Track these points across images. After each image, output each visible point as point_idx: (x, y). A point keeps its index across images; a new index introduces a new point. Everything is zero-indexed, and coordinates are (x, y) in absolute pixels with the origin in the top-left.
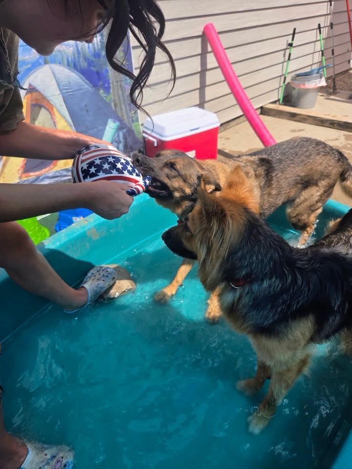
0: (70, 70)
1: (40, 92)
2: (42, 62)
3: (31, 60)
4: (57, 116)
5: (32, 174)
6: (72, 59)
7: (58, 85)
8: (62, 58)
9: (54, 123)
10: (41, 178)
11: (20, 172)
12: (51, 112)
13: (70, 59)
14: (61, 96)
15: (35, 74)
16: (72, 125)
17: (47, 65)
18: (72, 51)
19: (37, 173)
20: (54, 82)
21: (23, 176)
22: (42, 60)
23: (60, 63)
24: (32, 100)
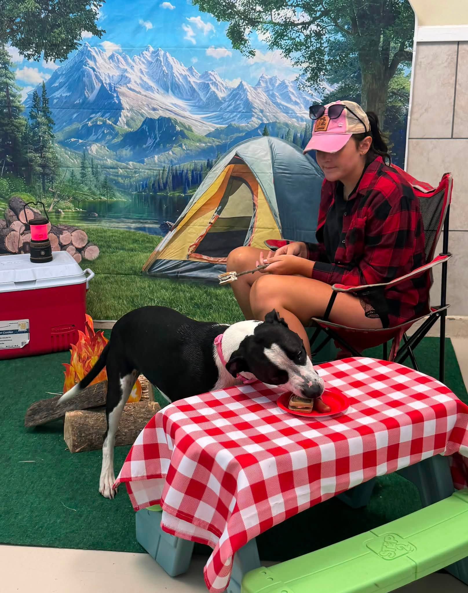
0: (294, 147)
1: (247, 165)
2: (261, 134)
3: (246, 128)
4: (260, 199)
5: (205, 257)
6: (301, 136)
7: (273, 163)
8: (288, 133)
9: (254, 205)
10: (215, 266)
11: (192, 249)
12: (254, 192)
13: (299, 135)
14: (272, 174)
15: (248, 144)
16: (278, 215)
17: (266, 137)
18: (304, 126)
19: (212, 259)
20: (269, 157)
21: (193, 255)
22: (261, 132)
23: (282, 138)
24: (233, 172)
